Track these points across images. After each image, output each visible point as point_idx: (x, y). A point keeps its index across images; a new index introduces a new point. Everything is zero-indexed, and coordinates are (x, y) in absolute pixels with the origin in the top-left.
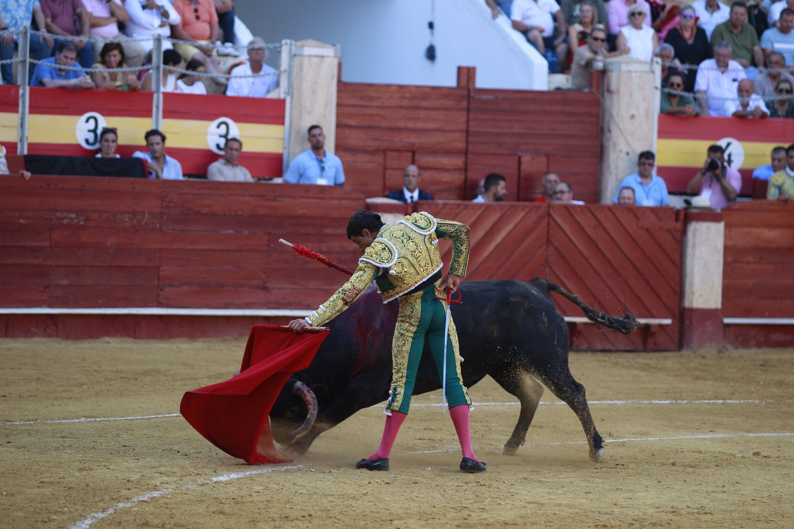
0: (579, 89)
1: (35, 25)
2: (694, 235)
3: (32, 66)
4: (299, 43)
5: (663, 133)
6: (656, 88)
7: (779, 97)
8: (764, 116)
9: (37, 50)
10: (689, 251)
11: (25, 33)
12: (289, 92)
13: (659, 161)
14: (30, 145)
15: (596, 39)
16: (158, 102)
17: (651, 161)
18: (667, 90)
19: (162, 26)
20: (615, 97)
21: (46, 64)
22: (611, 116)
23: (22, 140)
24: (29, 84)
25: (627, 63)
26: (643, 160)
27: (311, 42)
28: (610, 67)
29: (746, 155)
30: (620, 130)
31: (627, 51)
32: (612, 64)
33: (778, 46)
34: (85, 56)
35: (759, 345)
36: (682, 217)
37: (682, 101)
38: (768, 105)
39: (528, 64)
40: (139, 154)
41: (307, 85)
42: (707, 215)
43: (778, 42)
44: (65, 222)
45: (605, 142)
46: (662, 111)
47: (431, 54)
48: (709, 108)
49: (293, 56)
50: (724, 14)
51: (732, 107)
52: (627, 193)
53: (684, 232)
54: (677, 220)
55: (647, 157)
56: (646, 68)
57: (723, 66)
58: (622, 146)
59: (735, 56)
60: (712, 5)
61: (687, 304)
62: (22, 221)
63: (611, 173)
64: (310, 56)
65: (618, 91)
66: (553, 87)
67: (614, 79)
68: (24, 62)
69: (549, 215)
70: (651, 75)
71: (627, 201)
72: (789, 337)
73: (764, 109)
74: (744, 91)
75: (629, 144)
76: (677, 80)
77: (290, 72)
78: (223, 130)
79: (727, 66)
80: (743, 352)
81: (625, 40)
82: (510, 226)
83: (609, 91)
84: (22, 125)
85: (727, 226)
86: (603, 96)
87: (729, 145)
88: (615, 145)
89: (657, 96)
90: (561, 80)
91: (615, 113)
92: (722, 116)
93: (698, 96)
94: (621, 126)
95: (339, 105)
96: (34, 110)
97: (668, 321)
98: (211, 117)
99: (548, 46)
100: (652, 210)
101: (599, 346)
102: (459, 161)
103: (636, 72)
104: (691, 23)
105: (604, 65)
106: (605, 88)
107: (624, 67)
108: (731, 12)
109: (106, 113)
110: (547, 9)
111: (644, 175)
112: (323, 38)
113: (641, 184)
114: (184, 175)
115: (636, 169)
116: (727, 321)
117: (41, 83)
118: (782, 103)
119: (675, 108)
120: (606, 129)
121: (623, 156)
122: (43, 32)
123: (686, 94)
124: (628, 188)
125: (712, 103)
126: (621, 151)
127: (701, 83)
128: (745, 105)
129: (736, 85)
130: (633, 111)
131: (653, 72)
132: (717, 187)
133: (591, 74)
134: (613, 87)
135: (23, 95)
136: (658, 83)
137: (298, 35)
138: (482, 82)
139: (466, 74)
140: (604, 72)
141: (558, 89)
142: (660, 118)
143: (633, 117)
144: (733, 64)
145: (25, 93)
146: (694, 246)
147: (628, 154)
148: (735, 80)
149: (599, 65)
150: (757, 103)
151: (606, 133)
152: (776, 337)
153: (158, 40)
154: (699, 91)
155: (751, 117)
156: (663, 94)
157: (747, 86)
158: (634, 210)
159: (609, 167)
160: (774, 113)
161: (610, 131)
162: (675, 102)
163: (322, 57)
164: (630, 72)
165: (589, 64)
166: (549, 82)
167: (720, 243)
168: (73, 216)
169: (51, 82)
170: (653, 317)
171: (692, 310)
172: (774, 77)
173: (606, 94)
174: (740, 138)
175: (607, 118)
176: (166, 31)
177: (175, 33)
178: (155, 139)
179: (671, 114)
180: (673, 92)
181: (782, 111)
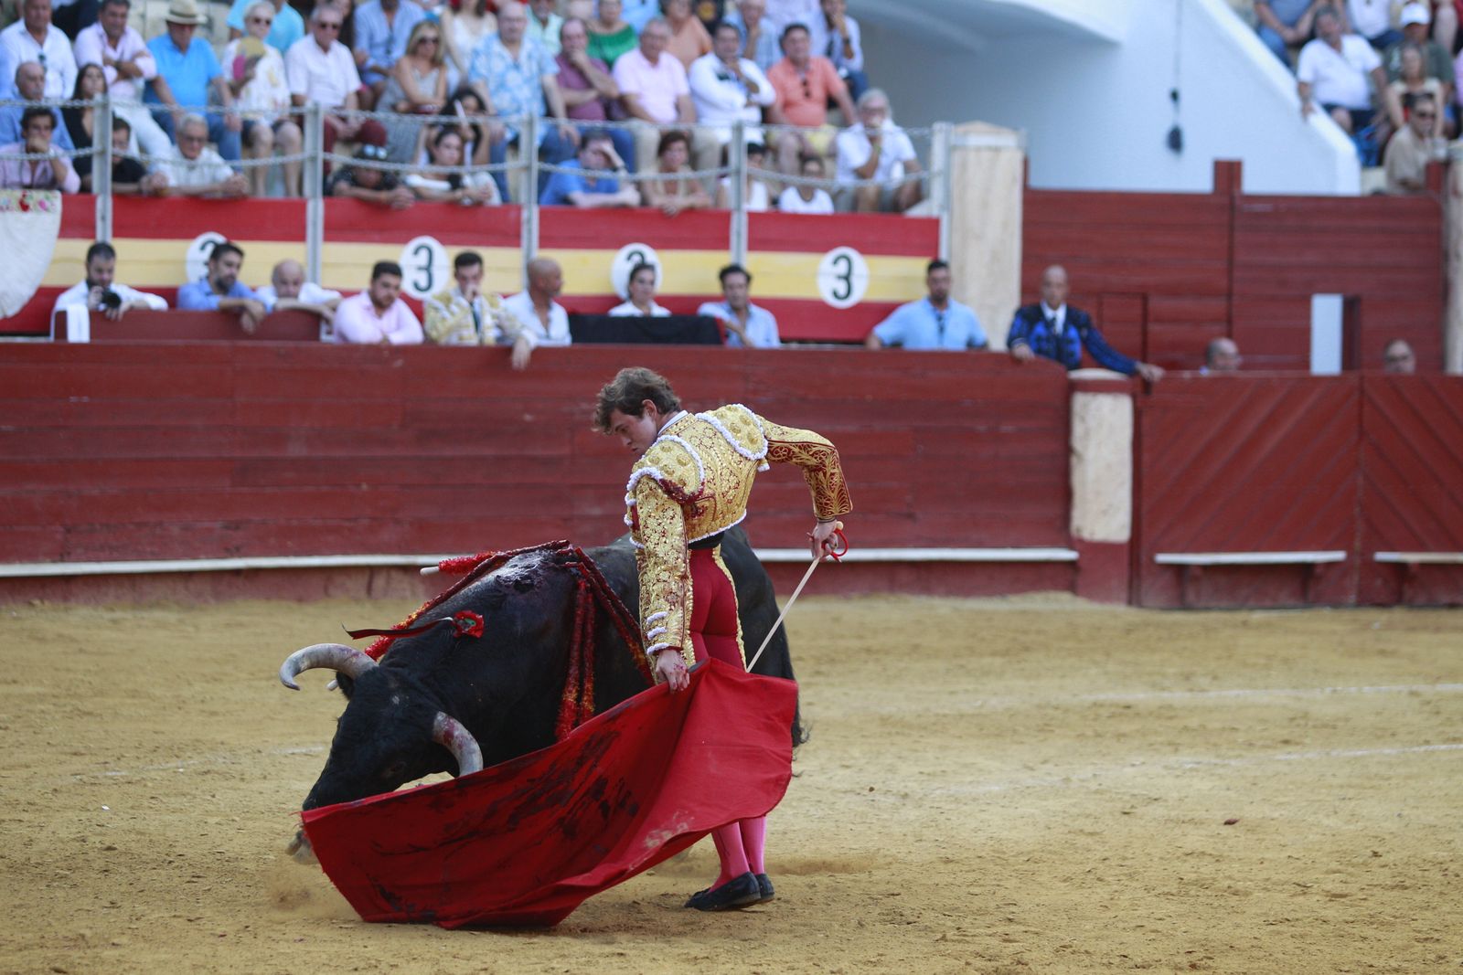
4: (961, 129)
12: (947, 205)
16: (739, 227)
19: (749, 104)
21: (568, 169)
22: (1459, 233)
24: (539, 202)
27: (979, 126)
28: (1458, 155)
39: (1328, 153)
40: (709, 309)
41: (974, 194)
45: (1451, 274)
47: (1175, 140)
49: (951, 149)
62: (528, 417)
63: (1460, 324)
64: (978, 149)
66: (1368, 189)
67: (1462, 174)
68: (528, 168)
69: (1362, 392)
77: (946, 173)
78: (842, 267)
83: (1456, 193)
86: (1446, 202)
90: (1378, 179)
95: (1027, 224)
96: (548, 241)
98: (824, 248)
99: (1358, 122)
101: (1445, 599)
102: (1216, 305)
106: (1450, 189)
109: (657, 244)
110: (1358, 65)
112: (998, 117)
114: (783, 340)
120: (1452, 257)
122: (562, 121)
134: (1462, 185)
135: (529, 220)
137: (959, 115)
138: (1253, 183)
139: (1228, 172)
141: (1377, 194)
145: (531, 217)
151: (1453, 261)
153: (738, 129)
159: (1458, 314)
161: (1458, 257)
163: (997, 150)
166: (1363, 182)
169: (582, 199)
173: (1451, 200)
175: (1452, 236)
176: (755, 115)
177: (767, 116)
178: (737, 279)
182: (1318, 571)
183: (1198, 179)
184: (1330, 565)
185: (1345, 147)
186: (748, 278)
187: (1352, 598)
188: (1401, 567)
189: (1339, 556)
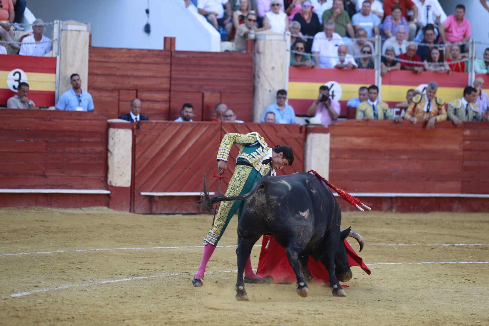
0: (240, 51)
2: (311, 141)
4: (65, 23)
5: (292, 79)
6: (288, 50)
7: (363, 56)
8: (354, 68)
10: (308, 152)
12: (59, 53)
13: (290, 95)
15: (250, 20)
17: (284, 96)
18: (294, 52)
20: (262, 56)
22: (260, 68)
25: (269, 35)
26: (280, 95)
27: (72, 21)
28: (259, 37)
29: (343, 92)
30: (265, 76)
31: (269, 27)
32: (260, 35)
33: (362, 24)
36: (304, 130)
37: (304, 58)
38: (356, 61)
39: (208, 35)
41: (70, 49)
42: (320, 129)
43: (362, 22)
45: (256, 84)
46: (291, 65)
47: (147, 29)
48: (320, 63)
49: (61, 31)
50: (328, 5)
51: (334, 62)
52: (270, 116)
53: (305, 140)
54: (301, 132)
55: (282, 93)
56: (281, 38)
57: (329, 36)
58: (267, 87)
63: (260, 103)
64: (72, 30)
65: (264, 52)
66: (223, 50)
67: (261, 44)
69: (222, 129)
70: (284, 42)
71: (270, 121)
73: (354, 63)
74: (342, 52)
75: (271, 85)
76: (301, 45)
77: (59, 40)
79: (331, 36)
81: (269, 21)
82: (197, 137)
83: (258, 52)
85: (332, 136)
86: (255, 56)
87: (332, 85)
88: (262, 86)
89: (288, 55)
90: (229, 46)
91: (262, 66)
92: (328, 68)
93: (313, 55)
94: (266, 74)
95: (90, 61)
98: (10, 69)
99: (220, 24)
100: (285, 126)
102: (165, 96)
103: (275, 40)
104: (309, 10)
105: (255, 36)
106: (256, 50)
107: (268, 38)
108: (334, 4)
111: (280, 104)
112: (80, 19)
113: (279, 110)
115: (276, 100)
118: (365, 59)
119: (299, 63)
120: (256, 76)
121: (267, 92)
123: (306, 54)
124: (271, 113)
125: (323, 60)
126: (266, 90)
127: (316, 47)
128: (342, 61)
129: (337, 48)
130: (273, 65)
131: (285, 40)
132: (326, 112)
133: (247, 42)
134: (261, 50)
136: (289, 48)
137: (64, 17)
138: (179, 46)
139: (170, 42)
140: (255, 41)
141: (227, 51)
142: (290, 69)
143: (273, 68)
144: (336, 35)
146: (311, 148)
147: (270, 91)
148: (336, 45)
149: (252, 36)
150: (350, 59)
151: (257, 79)
154: (314, 52)
155: (346, 68)
156: (292, 54)
157: (343, 49)
159: (258, 99)
160: (360, 66)
161: (259, 77)
162: (299, 59)
163: (80, 31)
164: (271, 40)
165: (246, 35)
166: (221, 47)
167: (327, 146)
172: (360, 44)
173: (257, 54)
174: (340, 81)
175: (257, 69)
179: (297, 67)
180: (298, 53)
181: (365, 64)
185: (214, 34)
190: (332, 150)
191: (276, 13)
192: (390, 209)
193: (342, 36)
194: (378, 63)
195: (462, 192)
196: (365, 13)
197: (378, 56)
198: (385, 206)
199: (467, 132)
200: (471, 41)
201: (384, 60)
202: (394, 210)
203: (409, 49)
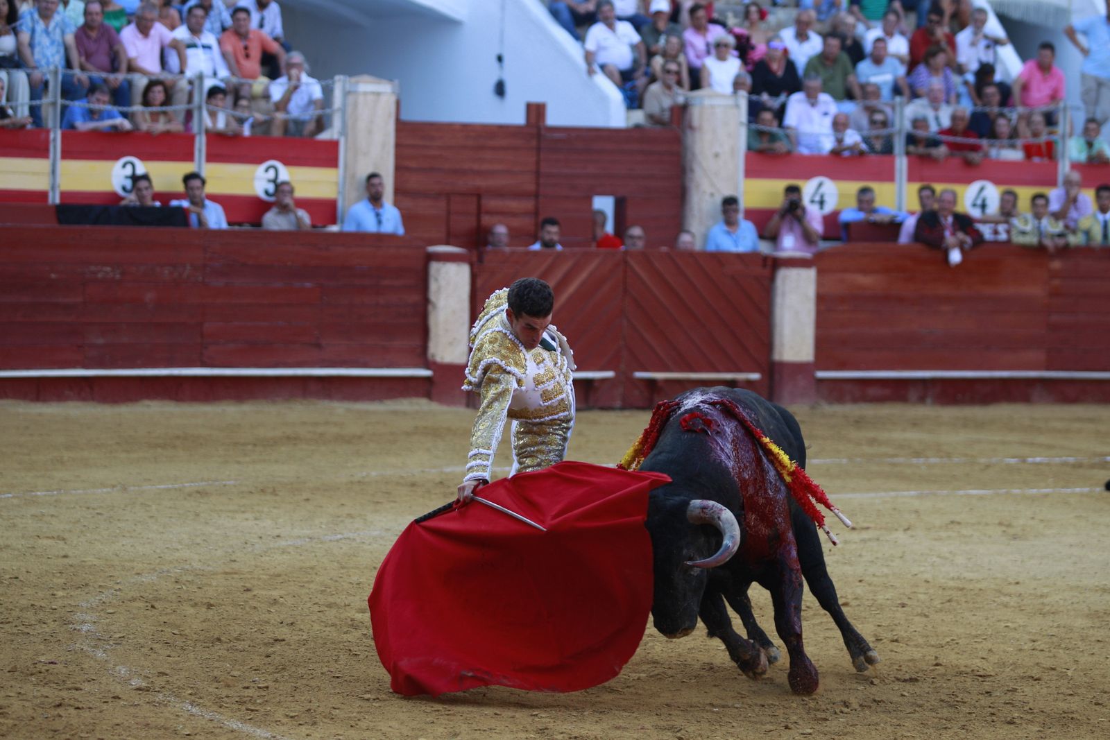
1: (68, 64)
2: (783, 283)
3: (64, 109)
4: (354, 79)
5: (750, 172)
6: (741, 123)
7: (874, 132)
8: (862, 154)
9: (69, 90)
10: (779, 300)
11: (56, 73)
12: (344, 132)
14: (64, 195)
16: (201, 144)
18: (754, 126)
20: (697, 134)
21: (78, 106)
22: (693, 154)
23: (53, 188)
24: (61, 127)
25: (709, 97)
26: (727, 207)
27: (366, 78)
29: (841, 195)
30: (703, 169)
31: (710, 85)
32: (694, 98)
33: (875, 79)
34: (120, 96)
35: (855, 400)
36: (769, 263)
37: (773, 137)
38: (866, 140)
39: (603, 98)
41: (362, 125)
42: (797, 263)
43: (875, 75)
44: (100, 276)
45: (687, 183)
46: (749, 148)
47: (500, 89)
48: (798, 143)
49: (346, 94)
50: (815, 44)
51: (828, 144)
53: (772, 278)
54: (765, 267)
55: (730, 203)
56: (731, 102)
57: (812, 100)
58: (706, 187)
59: (825, 89)
60: (802, 36)
61: (777, 357)
62: (53, 276)
63: (694, 217)
64: (365, 93)
65: (701, 127)
66: (631, 124)
67: (696, 115)
68: (54, 104)
69: (626, 262)
70: (736, 109)
72: (887, 392)
73: (864, 147)
74: (839, 125)
75: (713, 185)
77: (343, 110)
78: (271, 174)
80: (838, 409)
82: (584, 275)
83: (691, 127)
84: (54, 172)
85: (820, 273)
86: (684, 134)
88: (698, 186)
91: (697, 151)
93: (789, 131)
94: (704, 165)
95: (398, 146)
96: (67, 154)
97: (755, 376)
98: (259, 161)
99: (625, 79)
100: (740, 257)
102: (529, 204)
103: (719, 106)
104: (779, 54)
105: (687, 99)
106: (686, 124)
107: (707, 102)
108: (825, 43)
109: (144, 157)
110: (626, 40)
112: (379, 72)
113: (726, 232)
114: (230, 224)
116: (821, 374)
117: (72, 127)
118: (877, 137)
119: (764, 144)
120: (688, 169)
121: (707, 197)
122: (77, 71)
123: (775, 130)
125: (804, 140)
126: (705, 192)
127: (791, 119)
128: (840, 141)
129: (828, 121)
130: (717, 149)
131: (737, 106)
134: (696, 121)
135: (55, 140)
136: (744, 118)
137: (353, 70)
138: (553, 119)
139: (536, 111)
141: (638, 127)
143: (717, 155)
144: (824, 98)
145: (56, 137)
146: (784, 294)
147: (712, 195)
148: (826, 114)
150: (852, 138)
151: (689, 175)
152: (872, 391)
154: (788, 128)
155: (846, 154)
156: (750, 132)
157: (842, 120)
158: (720, 258)
159: (692, 209)
160: (872, 148)
161: (692, 171)
162: (765, 139)
163: (378, 94)
164: (712, 107)
166: (628, 119)
167: (811, 290)
168: (108, 269)
169: (83, 125)
170: (739, 370)
171: (783, 365)
172: (871, 111)
173: (689, 132)
174: (834, 176)
175: (689, 157)
178: (196, 183)
179: (761, 152)
180: (762, 127)
181: (878, 145)
182: (596, 384)
183: (515, 116)
184: (603, 380)
185: (615, 95)
186: (204, 182)
187: (618, 403)
188: (651, 383)
189: (609, 374)
190: (821, 299)
191: (721, 58)
192: (922, 400)
193: (837, 97)
194: (899, 145)
195: (1048, 368)
196: (878, 60)
197: (900, 131)
198: (913, 394)
199: (1056, 265)
200: (1061, 105)
201: (911, 140)
202: (929, 400)
203: (954, 118)
